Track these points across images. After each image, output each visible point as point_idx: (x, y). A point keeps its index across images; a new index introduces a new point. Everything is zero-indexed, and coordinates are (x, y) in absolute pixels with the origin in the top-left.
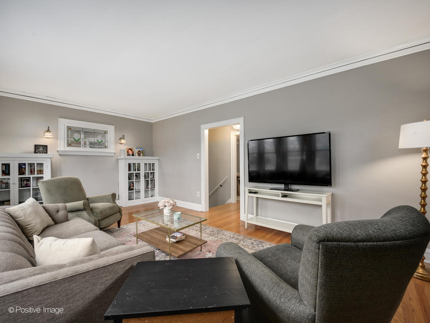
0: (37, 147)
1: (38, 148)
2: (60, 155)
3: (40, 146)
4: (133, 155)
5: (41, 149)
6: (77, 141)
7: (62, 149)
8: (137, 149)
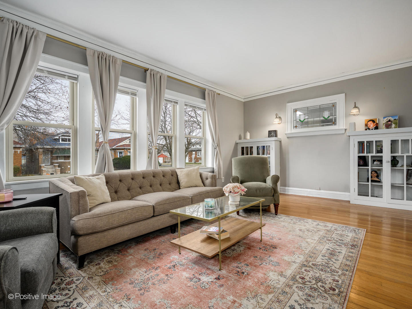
0: (270, 132)
1: (271, 134)
2: (288, 138)
3: (272, 131)
4: (377, 128)
5: (273, 134)
6: (302, 122)
7: (289, 132)
8: (384, 118)
